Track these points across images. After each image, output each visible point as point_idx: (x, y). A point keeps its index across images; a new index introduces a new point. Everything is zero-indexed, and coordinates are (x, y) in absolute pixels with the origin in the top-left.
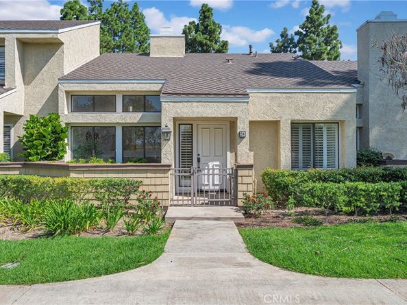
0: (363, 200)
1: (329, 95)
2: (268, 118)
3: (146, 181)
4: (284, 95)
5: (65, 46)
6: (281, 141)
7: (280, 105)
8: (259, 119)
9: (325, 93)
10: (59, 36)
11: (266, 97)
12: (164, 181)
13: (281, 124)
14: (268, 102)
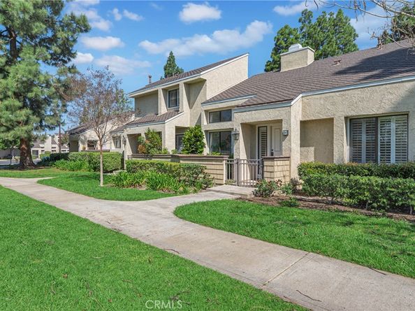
0: (367, 194)
1: (387, 86)
2: (322, 117)
3: (208, 167)
4: (337, 94)
5: (207, 82)
6: (335, 137)
7: (333, 104)
8: (314, 119)
9: (382, 85)
10: (201, 77)
11: (321, 98)
12: (220, 167)
13: (334, 121)
14: (322, 102)
